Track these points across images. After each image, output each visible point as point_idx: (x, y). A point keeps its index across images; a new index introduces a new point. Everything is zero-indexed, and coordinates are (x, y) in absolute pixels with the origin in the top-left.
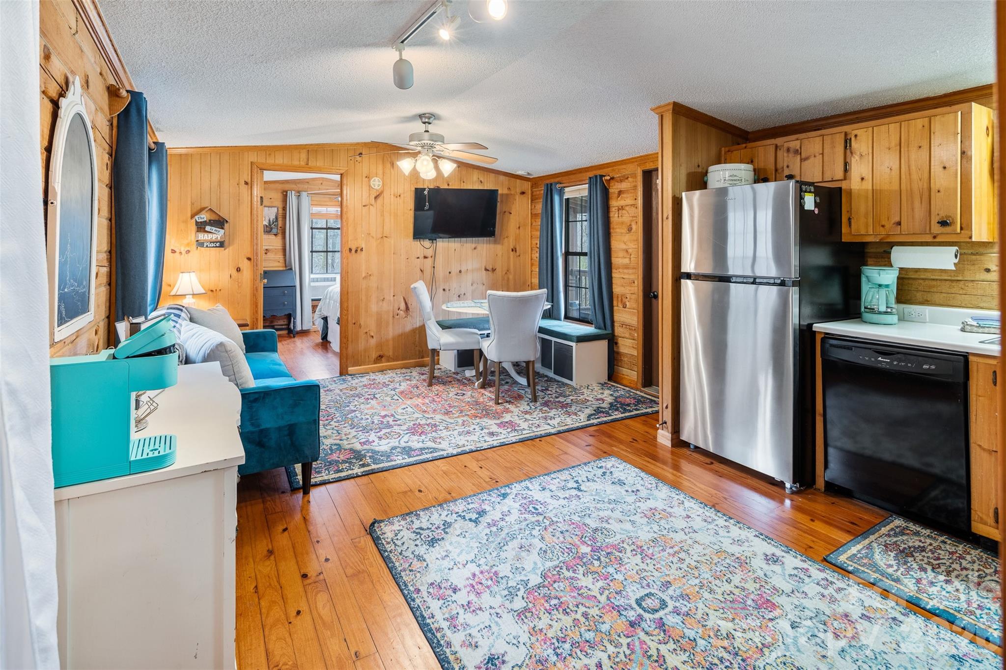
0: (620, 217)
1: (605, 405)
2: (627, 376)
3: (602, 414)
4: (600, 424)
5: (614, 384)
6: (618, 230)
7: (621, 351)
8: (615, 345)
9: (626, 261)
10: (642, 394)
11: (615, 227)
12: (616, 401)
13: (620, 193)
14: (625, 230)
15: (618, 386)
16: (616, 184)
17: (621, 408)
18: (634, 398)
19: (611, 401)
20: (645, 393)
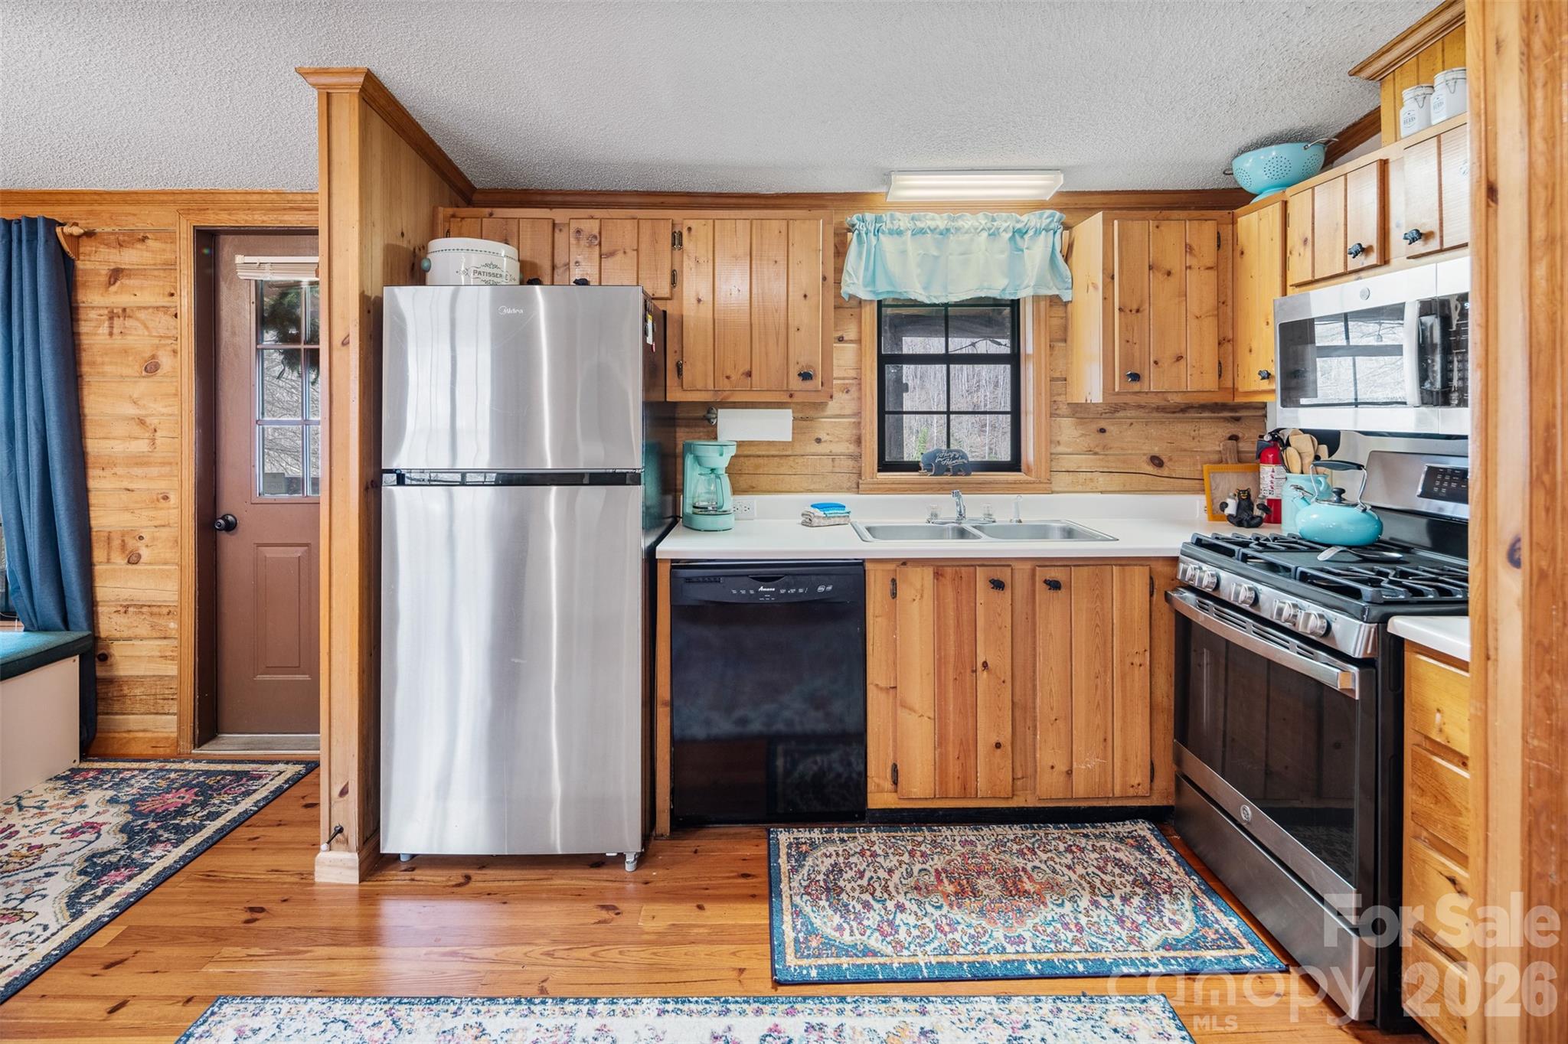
0: (117, 336)
1: (109, 840)
2: (144, 731)
3: (113, 876)
4: (124, 907)
5: (104, 765)
6: (108, 369)
7: (122, 673)
8: (98, 663)
9: (141, 446)
10: (203, 766)
11: (99, 360)
12: (136, 813)
13: (116, 275)
14: (134, 369)
15: (120, 765)
16: (103, 249)
17: (165, 828)
18: (188, 786)
19: (122, 820)
20: (210, 762)
